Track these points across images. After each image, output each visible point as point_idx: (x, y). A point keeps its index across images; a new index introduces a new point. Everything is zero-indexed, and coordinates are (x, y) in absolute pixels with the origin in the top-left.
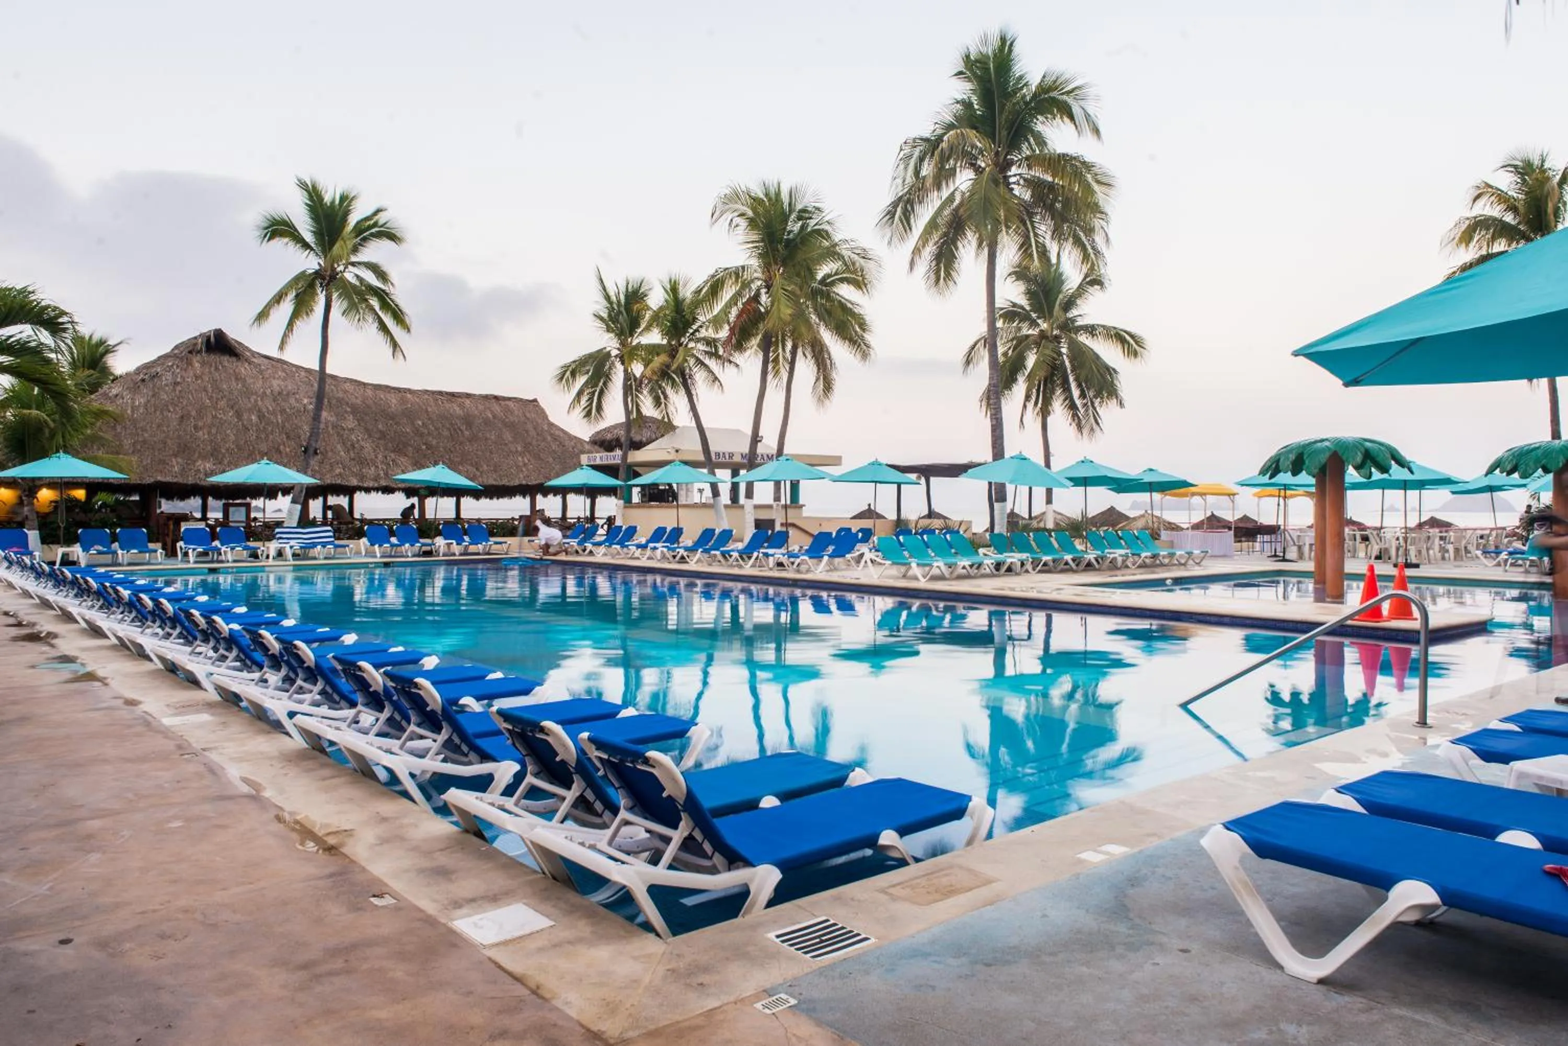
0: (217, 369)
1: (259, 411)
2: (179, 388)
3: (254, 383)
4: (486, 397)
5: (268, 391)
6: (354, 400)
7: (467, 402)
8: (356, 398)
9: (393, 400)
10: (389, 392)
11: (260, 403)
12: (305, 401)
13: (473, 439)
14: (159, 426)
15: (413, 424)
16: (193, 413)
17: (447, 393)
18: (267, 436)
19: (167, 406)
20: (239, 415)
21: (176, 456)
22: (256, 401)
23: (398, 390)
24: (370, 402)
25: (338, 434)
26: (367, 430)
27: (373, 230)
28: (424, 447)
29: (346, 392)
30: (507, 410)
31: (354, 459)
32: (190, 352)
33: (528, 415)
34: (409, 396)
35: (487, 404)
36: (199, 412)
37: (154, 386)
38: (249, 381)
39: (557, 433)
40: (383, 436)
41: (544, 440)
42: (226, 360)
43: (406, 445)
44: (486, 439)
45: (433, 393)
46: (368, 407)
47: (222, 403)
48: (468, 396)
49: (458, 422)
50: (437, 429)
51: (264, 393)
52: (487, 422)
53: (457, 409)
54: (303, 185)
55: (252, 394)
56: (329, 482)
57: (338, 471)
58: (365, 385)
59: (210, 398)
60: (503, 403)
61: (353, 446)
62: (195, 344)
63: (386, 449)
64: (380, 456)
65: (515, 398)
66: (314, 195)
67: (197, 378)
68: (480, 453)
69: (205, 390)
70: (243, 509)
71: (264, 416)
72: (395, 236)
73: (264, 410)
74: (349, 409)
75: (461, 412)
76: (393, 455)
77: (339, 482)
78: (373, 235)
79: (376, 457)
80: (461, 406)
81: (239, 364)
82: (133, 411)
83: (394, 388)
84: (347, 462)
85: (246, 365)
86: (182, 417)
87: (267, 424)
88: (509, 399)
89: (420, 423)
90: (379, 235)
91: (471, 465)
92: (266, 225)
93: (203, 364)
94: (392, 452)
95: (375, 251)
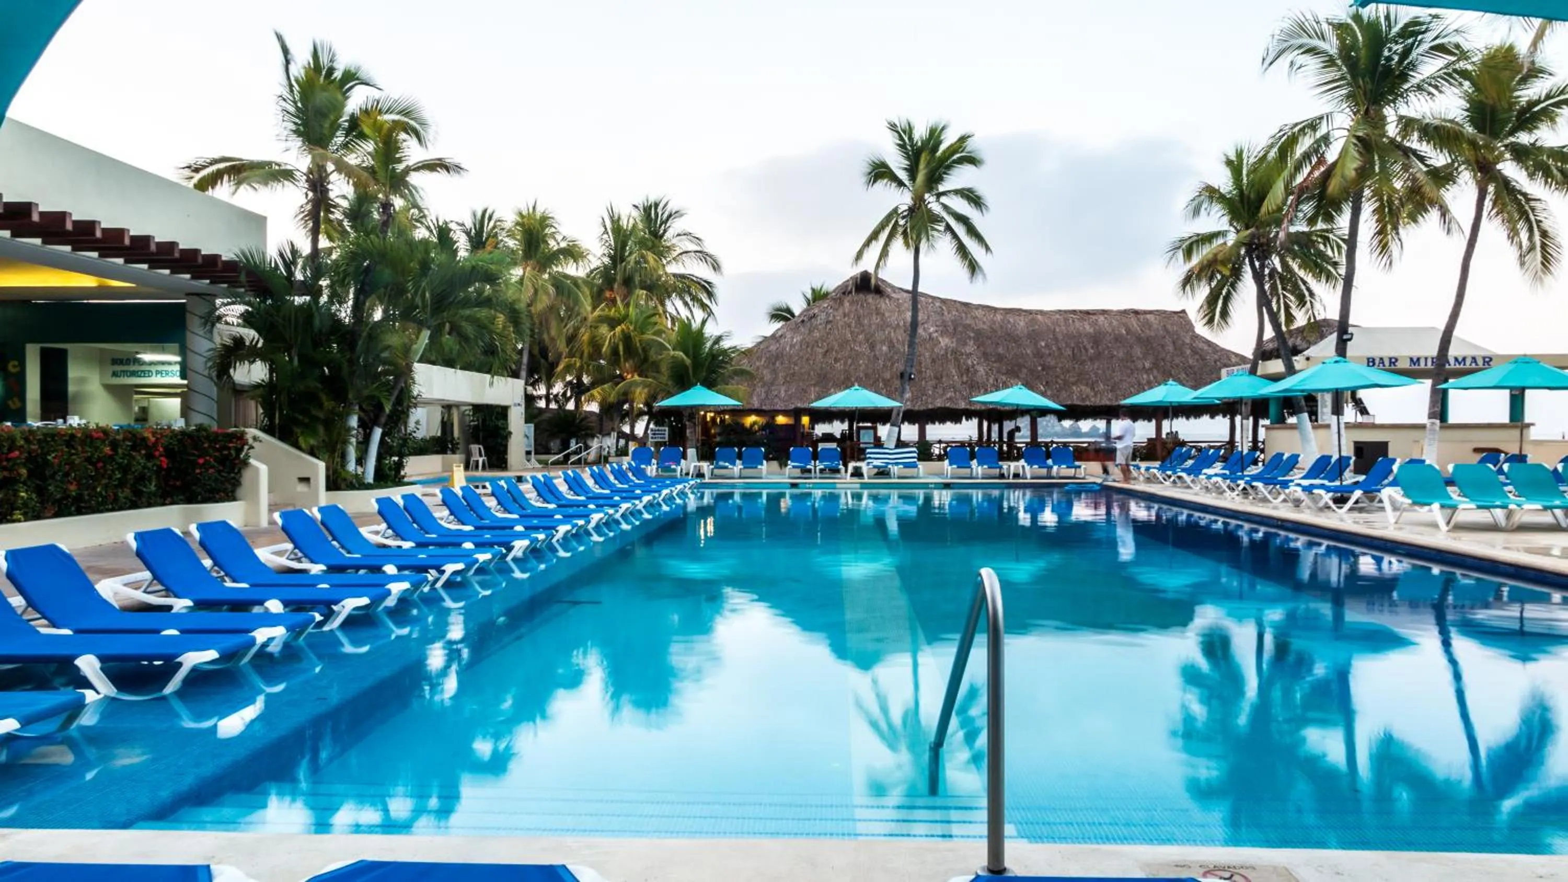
0: (862, 306)
1: (891, 341)
2: (829, 326)
3: (890, 317)
4: (1125, 313)
5: (902, 323)
6: (981, 326)
7: (1102, 318)
8: (984, 323)
9: (1022, 323)
10: (1019, 315)
11: (892, 334)
12: (932, 329)
13: (1098, 356)
14: (807, 360)
15: (1036, 344)
16: (836, 347)
17: (1081, 311)
18: (892, 365)
19: (817, 342)
20: (872, 347)
21: (815, 385)
22: (890, 333)
23: (1030, 312)
24: (996, 326)
25: (956, 359)
26: (985, 355)
27: (955, 157)
28: (1040, 368)
29: (975, 318)
30: (1148, 324)
31: (966, 383)
32: (844, 293)
33: (1169, 327)
34: (1039, 317)
35: (1124, 320)
36: (841, 346)
37: (811, 325)
38: (887, 314)
39: (1201, 345)
40: (1000, 358)
41: (1182, 354)
42: (870, 298)
43: (1020, 366)
44: (1112, 357)
45: (1066, 312)
46: (994, 331)
47: (861, 337)
48: (1104, 312)
49: (1085, 340)
50: (1059, 349)
51: (898, 324)
52: (1118, 339)
53: (1087, 327)
54: (893, 127)
55: (888, 326)
56: (939, 405)
57: (949, 395)
58: (995, 310)
59: (852, 333)
60: (1142, 317)
61: (968, 370)
62: (847, 286)
63: (998, 372)
64: (991, 381)
65: (1157, 311)
66: (903, 134)
67: (845, 315)
68: (1100, 372)
69: (850, 326)
70: (872, 432)
71: (894, 346)
72: (974, 159)
73: (895, 341)
74: (972, 335)
75: (1091, 330)
76: (1004, 378)
77: (948, 405)
78: (955, 162)
79: (988, 380)
80: (1095, 323)
81: (882, 300)
82: (790, 349)
83: (1026, 311)
84: (958, 386)
85: (887, 301)
86: (827, 352)
87: (896, 353)
88: (1151, 312)
89: (1043, 344)
90: (961, 161)
91: (1087, 385)
92: (869, 170)
93: (852, 303)
94: (1003, 374)
95: (960, 177)
